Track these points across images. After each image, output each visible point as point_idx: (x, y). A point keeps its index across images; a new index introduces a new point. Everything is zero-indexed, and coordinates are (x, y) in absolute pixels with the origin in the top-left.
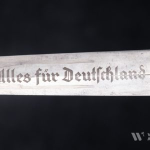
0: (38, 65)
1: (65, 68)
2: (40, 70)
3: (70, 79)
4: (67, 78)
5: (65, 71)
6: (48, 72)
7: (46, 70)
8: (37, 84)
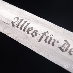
0: (48, 29)
1: (65, 41)
2: (48, 32)
3: (64, 50)
4: (63, 48)
5: (65, 42)
6: (52, 37)
7: (52, 35)
8: (39, 42)
